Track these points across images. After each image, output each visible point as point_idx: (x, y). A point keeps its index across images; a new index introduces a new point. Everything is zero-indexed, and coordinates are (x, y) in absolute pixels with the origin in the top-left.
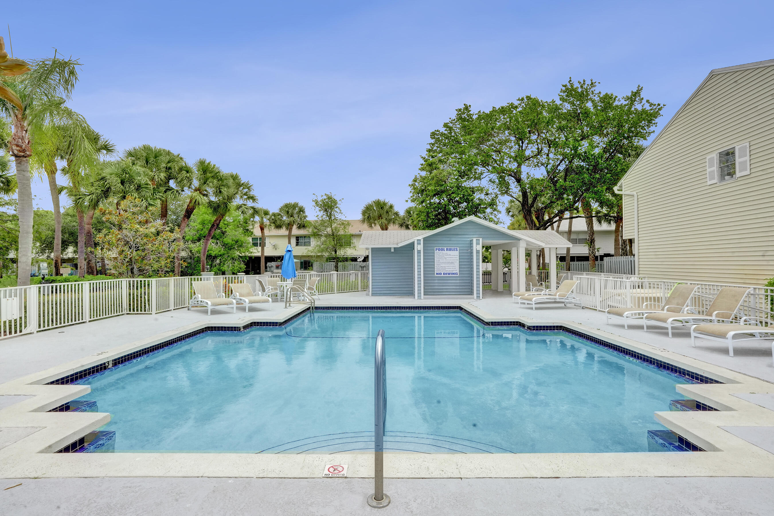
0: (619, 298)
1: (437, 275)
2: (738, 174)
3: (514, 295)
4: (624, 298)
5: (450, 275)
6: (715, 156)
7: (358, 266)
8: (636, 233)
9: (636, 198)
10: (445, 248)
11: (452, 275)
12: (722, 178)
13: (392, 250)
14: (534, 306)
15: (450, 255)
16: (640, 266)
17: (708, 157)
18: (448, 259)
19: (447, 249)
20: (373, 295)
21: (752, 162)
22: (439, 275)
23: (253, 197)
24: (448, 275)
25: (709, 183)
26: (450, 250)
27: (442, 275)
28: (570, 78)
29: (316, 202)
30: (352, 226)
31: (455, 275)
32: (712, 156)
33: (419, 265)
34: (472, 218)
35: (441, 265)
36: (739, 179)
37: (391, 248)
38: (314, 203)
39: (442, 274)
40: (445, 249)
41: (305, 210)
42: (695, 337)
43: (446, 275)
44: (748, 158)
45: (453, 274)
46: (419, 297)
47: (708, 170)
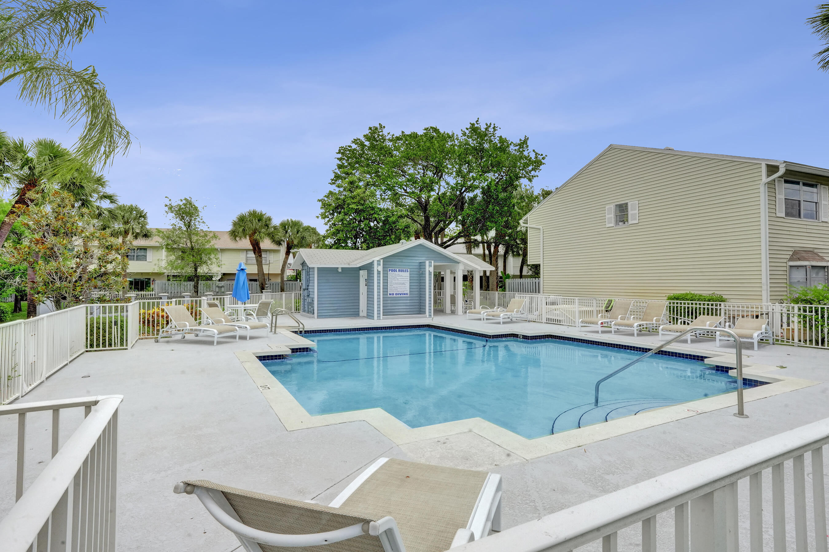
0: (558, 312)
1: (390, 296)
2: (630, 222)
3: (468, 313)
4: (562, 312)
5: (402, 296)
6: (612, 206)
7: (214, 286)
8: (542, 260)
9: (542, 231)
10: (398, 269)
11: (403, 296)
12: (617, 223)
13: (340, 270)
14: (501, 321)
15: (401, 276)
16: (545, 287)
17: (607, 207)
18: (400, 280)
19: (399, 270)
20: (319, 317)
21: (640, 215)
22: (392, 296)
23: (111, 197)
24: (399, 296)
25: (607, 226)
26: (402, 271)
27: (395, 296)
28: (478, 119)
29: (171, 208)
30: (219, 239)
31: (406, 296)
32: (611, 206)
33: (379, 286)
34: (422, 241)
35: (394, 286)
36: (630, 226)
37: (338, 268)
38: (167, 209)
39: (395, 294)
40: (398, 271)
41: (148, 215)
42: (662, 334)
43: (398, 296)
44: (637, 212)
45: (404, 294)
46: (379, 317)
47: (607, 216)
